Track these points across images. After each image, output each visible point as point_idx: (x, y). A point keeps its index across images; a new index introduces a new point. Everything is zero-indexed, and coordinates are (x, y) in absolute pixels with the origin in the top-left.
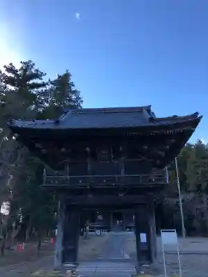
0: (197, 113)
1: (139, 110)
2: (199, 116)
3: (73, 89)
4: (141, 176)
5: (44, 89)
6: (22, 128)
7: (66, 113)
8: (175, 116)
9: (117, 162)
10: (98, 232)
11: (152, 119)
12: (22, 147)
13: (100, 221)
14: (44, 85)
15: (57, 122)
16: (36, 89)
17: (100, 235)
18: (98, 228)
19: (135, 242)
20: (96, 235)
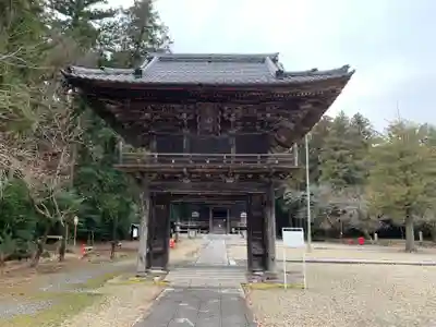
0: (347, 67)
1: (261, 60)
2: (350, 70)
3: (158, 22)
4: (259, 155)
5: (112, 20)
6: (86, 79)
7: (150, 59)
8: (315, 70)
9: (225, 136)
10: (192, 233)
11: (280, 73)
12: (83, 108)
13: (195, 219)
14: (111, 14)
15: (138, 73)
16: (98, 21)
17: (196, 237)
18: (192, 228)
19: (246, 248)
20: (190, 238)
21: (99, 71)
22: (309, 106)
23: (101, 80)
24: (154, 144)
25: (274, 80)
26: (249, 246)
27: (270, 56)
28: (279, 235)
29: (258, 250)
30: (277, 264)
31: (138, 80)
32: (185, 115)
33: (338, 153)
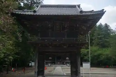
0: (103, 10)
1: (74, 6)
4: (75, 38)
8: (93, 10)
9: (63, 32)
10: (49, 65)
11: (81, 12)
13: (50, 60)
17: (51, 66)
19: (70, 69)
20: (48, 66)
21: (22, 11)
22: (91, 22)
23: (23, 14)
24: (39, 35)
25: (79, 14)
26: (71, 69)
27: (77, 5)
28: (82, 65)
29: (74, 70)
30: (81, 74)
31: (35, 14)
32: (50, 25)
33: (99, 37)
